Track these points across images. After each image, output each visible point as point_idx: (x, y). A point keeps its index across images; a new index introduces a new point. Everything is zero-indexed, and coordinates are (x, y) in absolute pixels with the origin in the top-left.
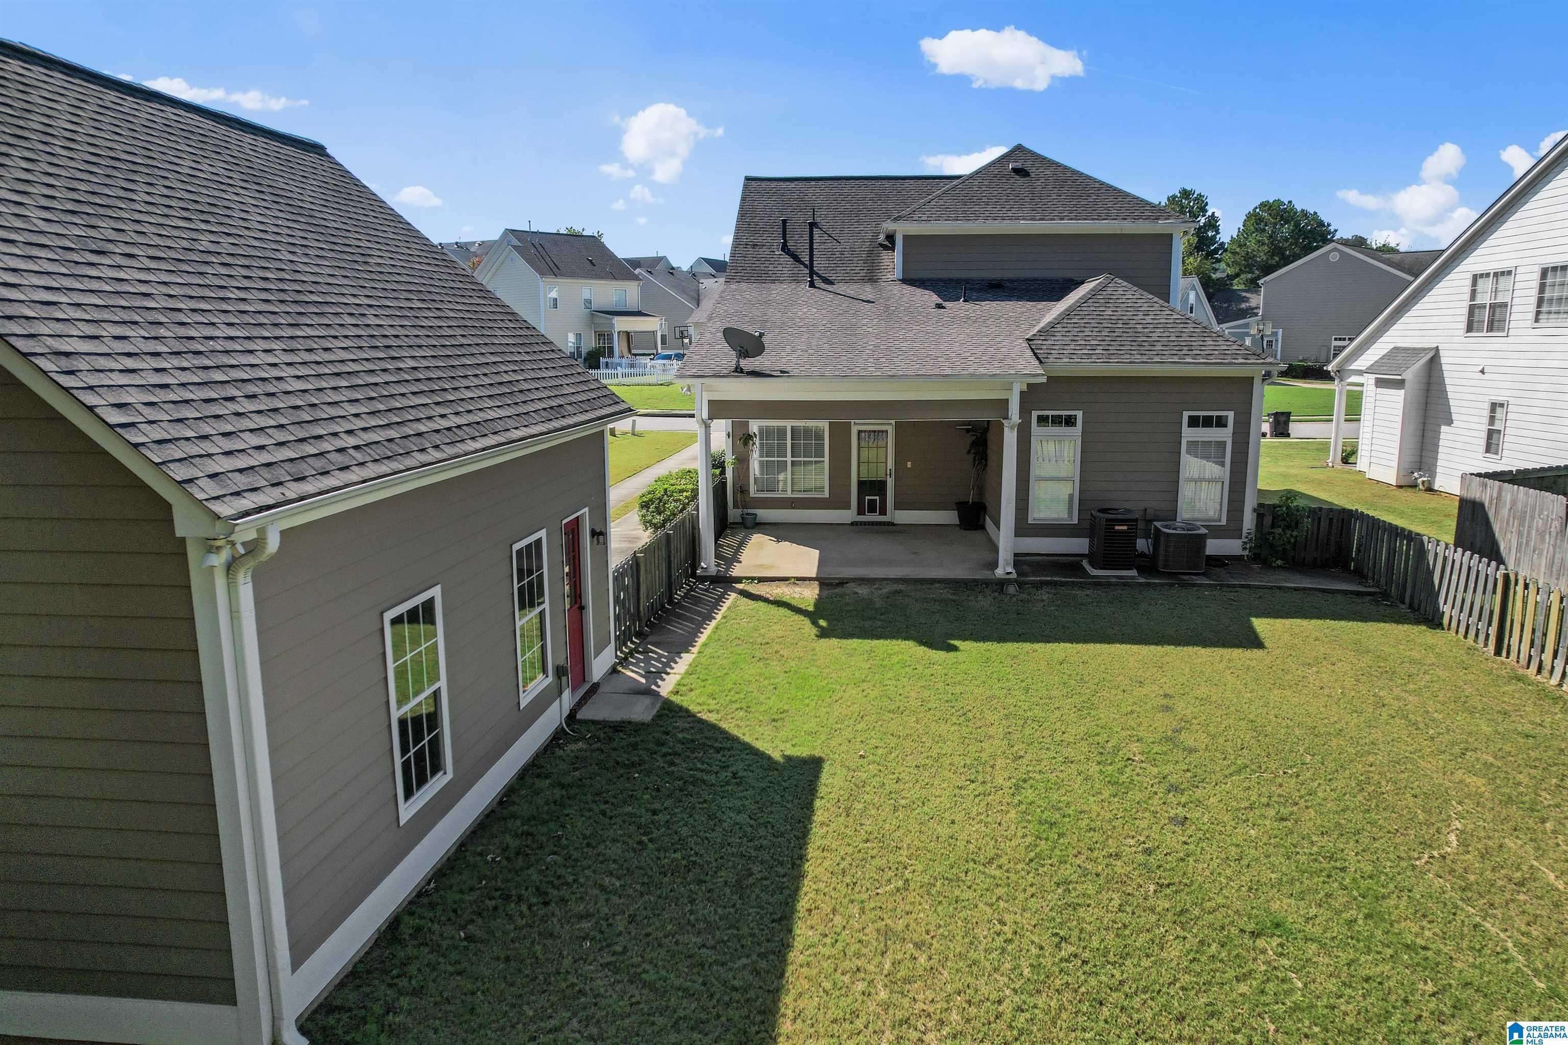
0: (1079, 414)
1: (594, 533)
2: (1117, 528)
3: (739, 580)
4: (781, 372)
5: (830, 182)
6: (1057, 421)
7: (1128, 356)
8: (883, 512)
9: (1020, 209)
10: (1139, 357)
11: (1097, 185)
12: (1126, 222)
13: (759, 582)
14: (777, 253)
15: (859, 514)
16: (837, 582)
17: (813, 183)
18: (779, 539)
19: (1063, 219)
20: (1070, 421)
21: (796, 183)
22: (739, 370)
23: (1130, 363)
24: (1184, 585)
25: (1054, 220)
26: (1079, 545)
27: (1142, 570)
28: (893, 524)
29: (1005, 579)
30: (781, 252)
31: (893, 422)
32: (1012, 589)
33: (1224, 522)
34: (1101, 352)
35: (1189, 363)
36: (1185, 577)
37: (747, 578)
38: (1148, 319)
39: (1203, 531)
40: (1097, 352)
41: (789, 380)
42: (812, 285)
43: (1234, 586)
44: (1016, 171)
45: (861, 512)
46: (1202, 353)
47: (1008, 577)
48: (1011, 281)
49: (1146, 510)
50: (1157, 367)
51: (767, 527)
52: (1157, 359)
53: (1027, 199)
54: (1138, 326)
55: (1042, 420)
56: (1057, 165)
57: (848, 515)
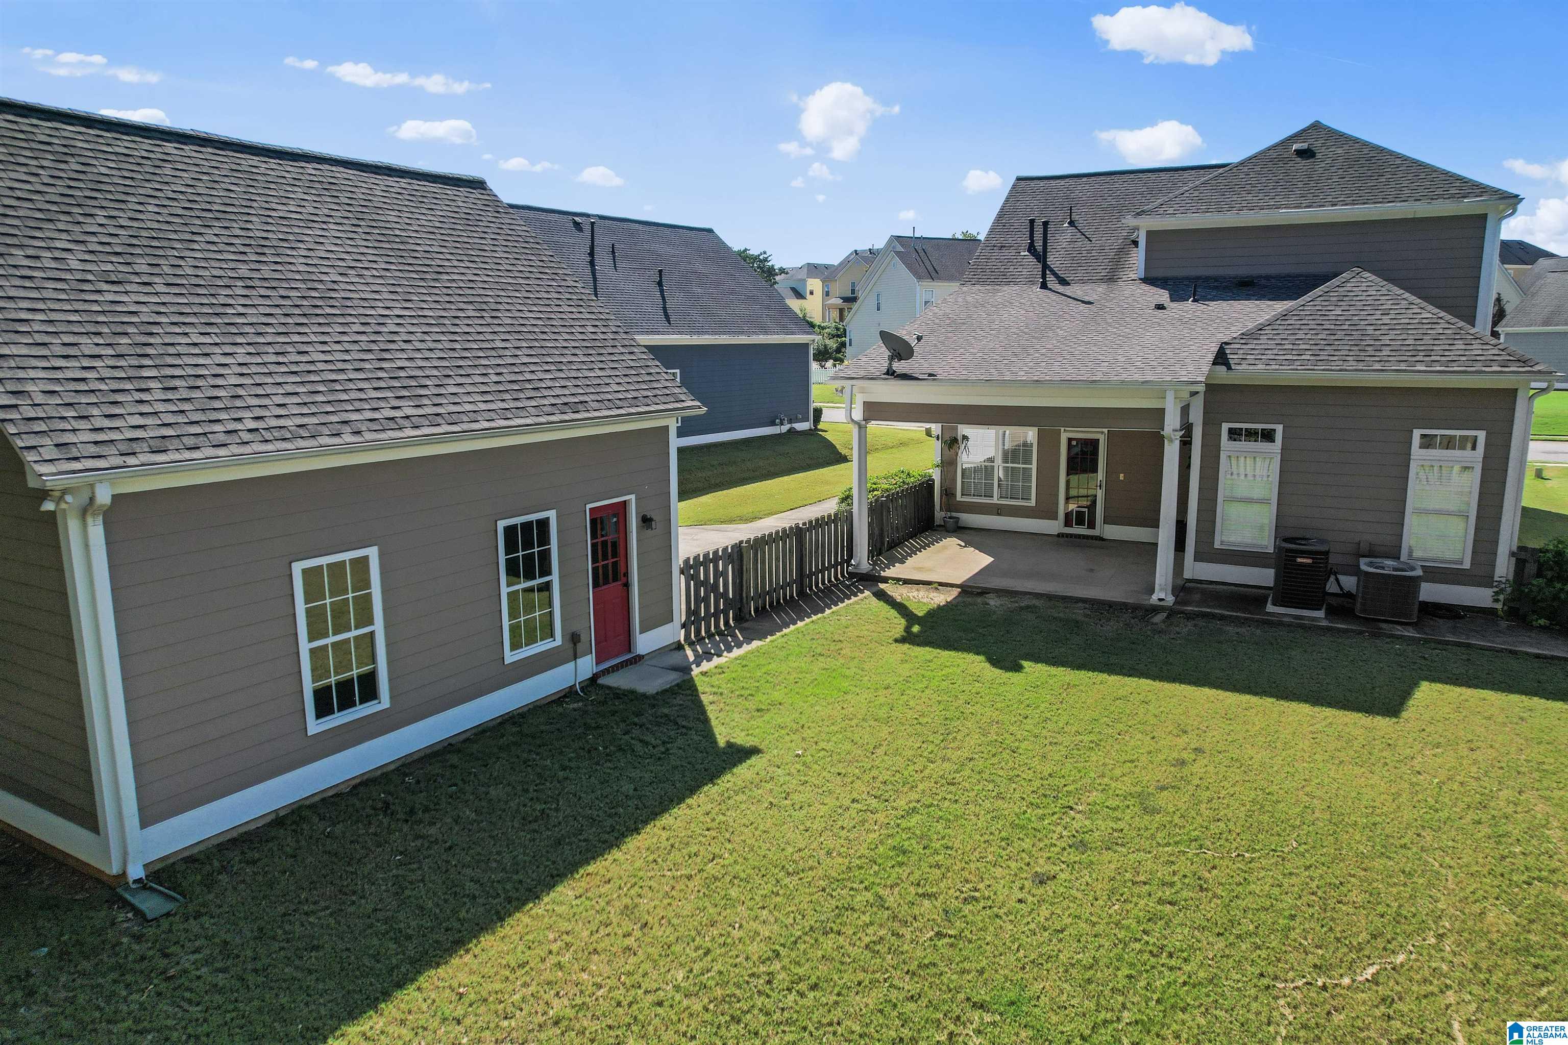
0: (1279, 428)
1: (646, 521)
2: (1299, 560)
3: (885, 580)
4: (930, 375)
5: (1102, 178)
6: (1251, 435)
7: (1341, 363)
8: (1092, 525)
9: (1286, 197)
10: (1354, 363)
11: (1398, 162)
12: (1418, 203)
13: (904, 584)
14: (1022, 254)
15: (1066, 526)
16: (979, 591)
17: (1084, 179)
18: (968, 544)
19: (1336, 205)
20: (1268, 436)
21: (1067, 180)
22: (890, 373)
23: (1341, 370)
24: (1376, 635)
25: (1323, 206)
26: (1265, 577)
27: (1332, 612)
28: (1101, 539)
29: (1156, 606)
30: (1027, 253)
31: (1106, 430)
32: (1159, 618)
33: (1467, 565)
34: (1308, 357)
35: (1419, 371)
36: (1384, 626)
37: (893, 579)
38: (1386, 319)
39: (1419, 572)
40: (1303, 357)
41: (935, 383)
42: (1044, 286)
43: (1447, 643)
44: (1300, 153)
45: (1068, 523)
46: (1443, 359)
47: (1161, 603)
48: (1268, 278)
49: (1359, 544)
50: (1374, 375)
51: (968, 531)
52: (1377, 366)
53: (1300, 185)
54: (1368, 327)
55: (1234, 434)
56: (1356, 141)
57: (1054, 527)
